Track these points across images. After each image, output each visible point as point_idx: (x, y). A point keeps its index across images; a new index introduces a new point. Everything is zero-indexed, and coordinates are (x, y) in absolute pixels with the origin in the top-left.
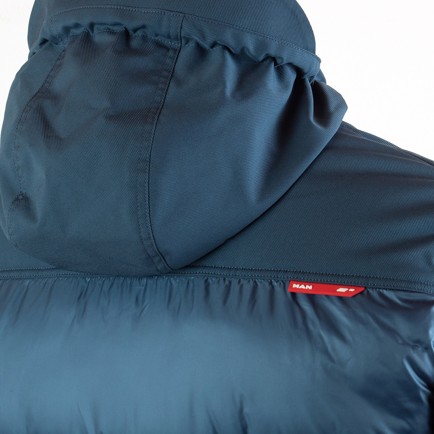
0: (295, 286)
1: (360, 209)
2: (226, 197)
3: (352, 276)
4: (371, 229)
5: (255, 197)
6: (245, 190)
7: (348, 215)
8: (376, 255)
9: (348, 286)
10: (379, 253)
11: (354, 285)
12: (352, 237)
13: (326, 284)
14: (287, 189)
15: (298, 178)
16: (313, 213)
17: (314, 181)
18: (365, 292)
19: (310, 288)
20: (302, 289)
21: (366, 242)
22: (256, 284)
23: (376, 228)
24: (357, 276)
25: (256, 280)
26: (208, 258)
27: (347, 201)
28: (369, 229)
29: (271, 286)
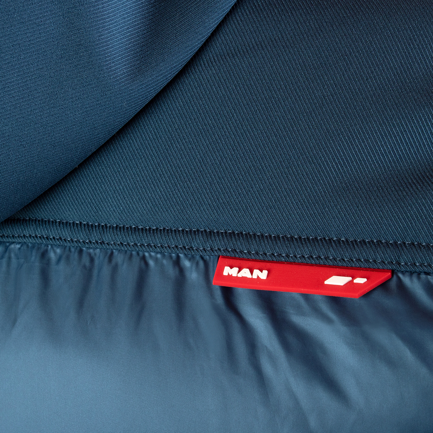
0: (227, 271)
1: (374, 77)
2: (52, 75)
3: (360, 242)
4: (402, 125)
5: (125, 65)
6: (97, 52)
7: (348, 93)
8: (417, 189)
9: (352, 268)
10: (423, 183)
11: (367, 265)
12: (357, 146)
13: (299, 264)
14: (204, 39)
15: (229, 10)
16: (265, 92)
17: (267, 14)
18: (393, 283)
19: (263, 275)
20: (244, 279)
21: (392, 157)
22: (146, 264)
23: (414, 123)
24: (373, 241)
25: (147, 254)
26: (45, 203)
27: (344, 59)
28: (398, 124)
29: (177, 269)
